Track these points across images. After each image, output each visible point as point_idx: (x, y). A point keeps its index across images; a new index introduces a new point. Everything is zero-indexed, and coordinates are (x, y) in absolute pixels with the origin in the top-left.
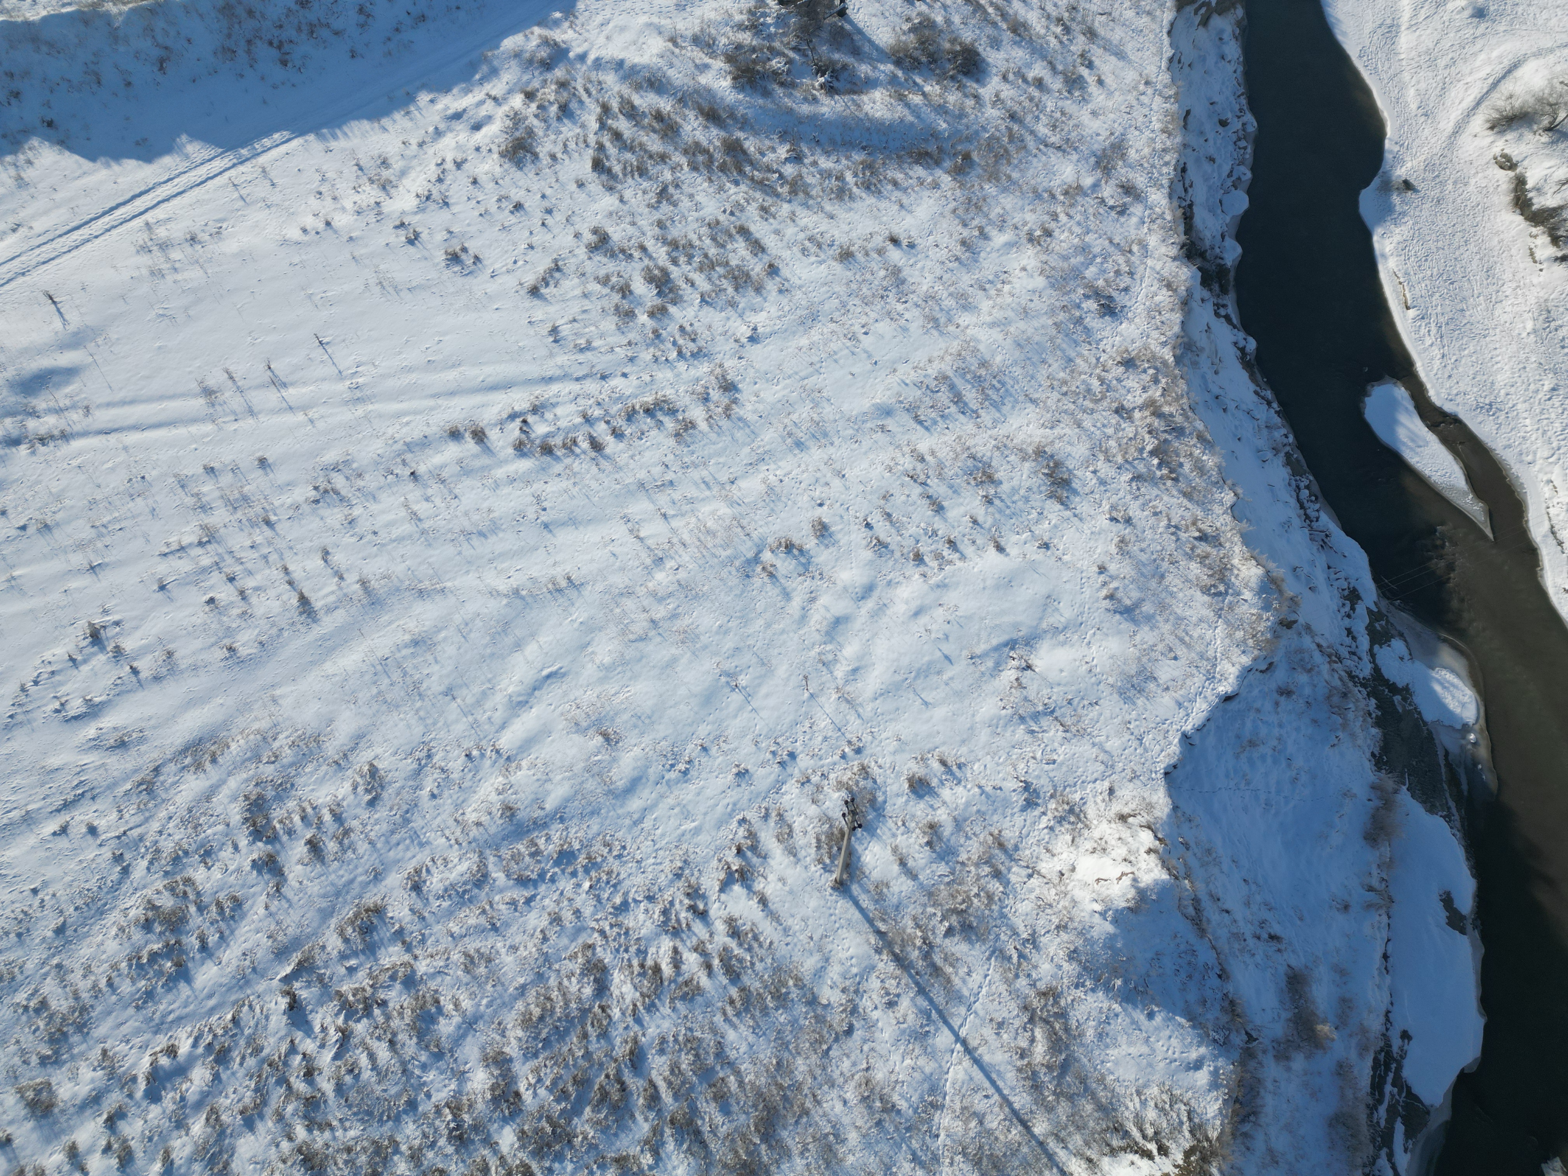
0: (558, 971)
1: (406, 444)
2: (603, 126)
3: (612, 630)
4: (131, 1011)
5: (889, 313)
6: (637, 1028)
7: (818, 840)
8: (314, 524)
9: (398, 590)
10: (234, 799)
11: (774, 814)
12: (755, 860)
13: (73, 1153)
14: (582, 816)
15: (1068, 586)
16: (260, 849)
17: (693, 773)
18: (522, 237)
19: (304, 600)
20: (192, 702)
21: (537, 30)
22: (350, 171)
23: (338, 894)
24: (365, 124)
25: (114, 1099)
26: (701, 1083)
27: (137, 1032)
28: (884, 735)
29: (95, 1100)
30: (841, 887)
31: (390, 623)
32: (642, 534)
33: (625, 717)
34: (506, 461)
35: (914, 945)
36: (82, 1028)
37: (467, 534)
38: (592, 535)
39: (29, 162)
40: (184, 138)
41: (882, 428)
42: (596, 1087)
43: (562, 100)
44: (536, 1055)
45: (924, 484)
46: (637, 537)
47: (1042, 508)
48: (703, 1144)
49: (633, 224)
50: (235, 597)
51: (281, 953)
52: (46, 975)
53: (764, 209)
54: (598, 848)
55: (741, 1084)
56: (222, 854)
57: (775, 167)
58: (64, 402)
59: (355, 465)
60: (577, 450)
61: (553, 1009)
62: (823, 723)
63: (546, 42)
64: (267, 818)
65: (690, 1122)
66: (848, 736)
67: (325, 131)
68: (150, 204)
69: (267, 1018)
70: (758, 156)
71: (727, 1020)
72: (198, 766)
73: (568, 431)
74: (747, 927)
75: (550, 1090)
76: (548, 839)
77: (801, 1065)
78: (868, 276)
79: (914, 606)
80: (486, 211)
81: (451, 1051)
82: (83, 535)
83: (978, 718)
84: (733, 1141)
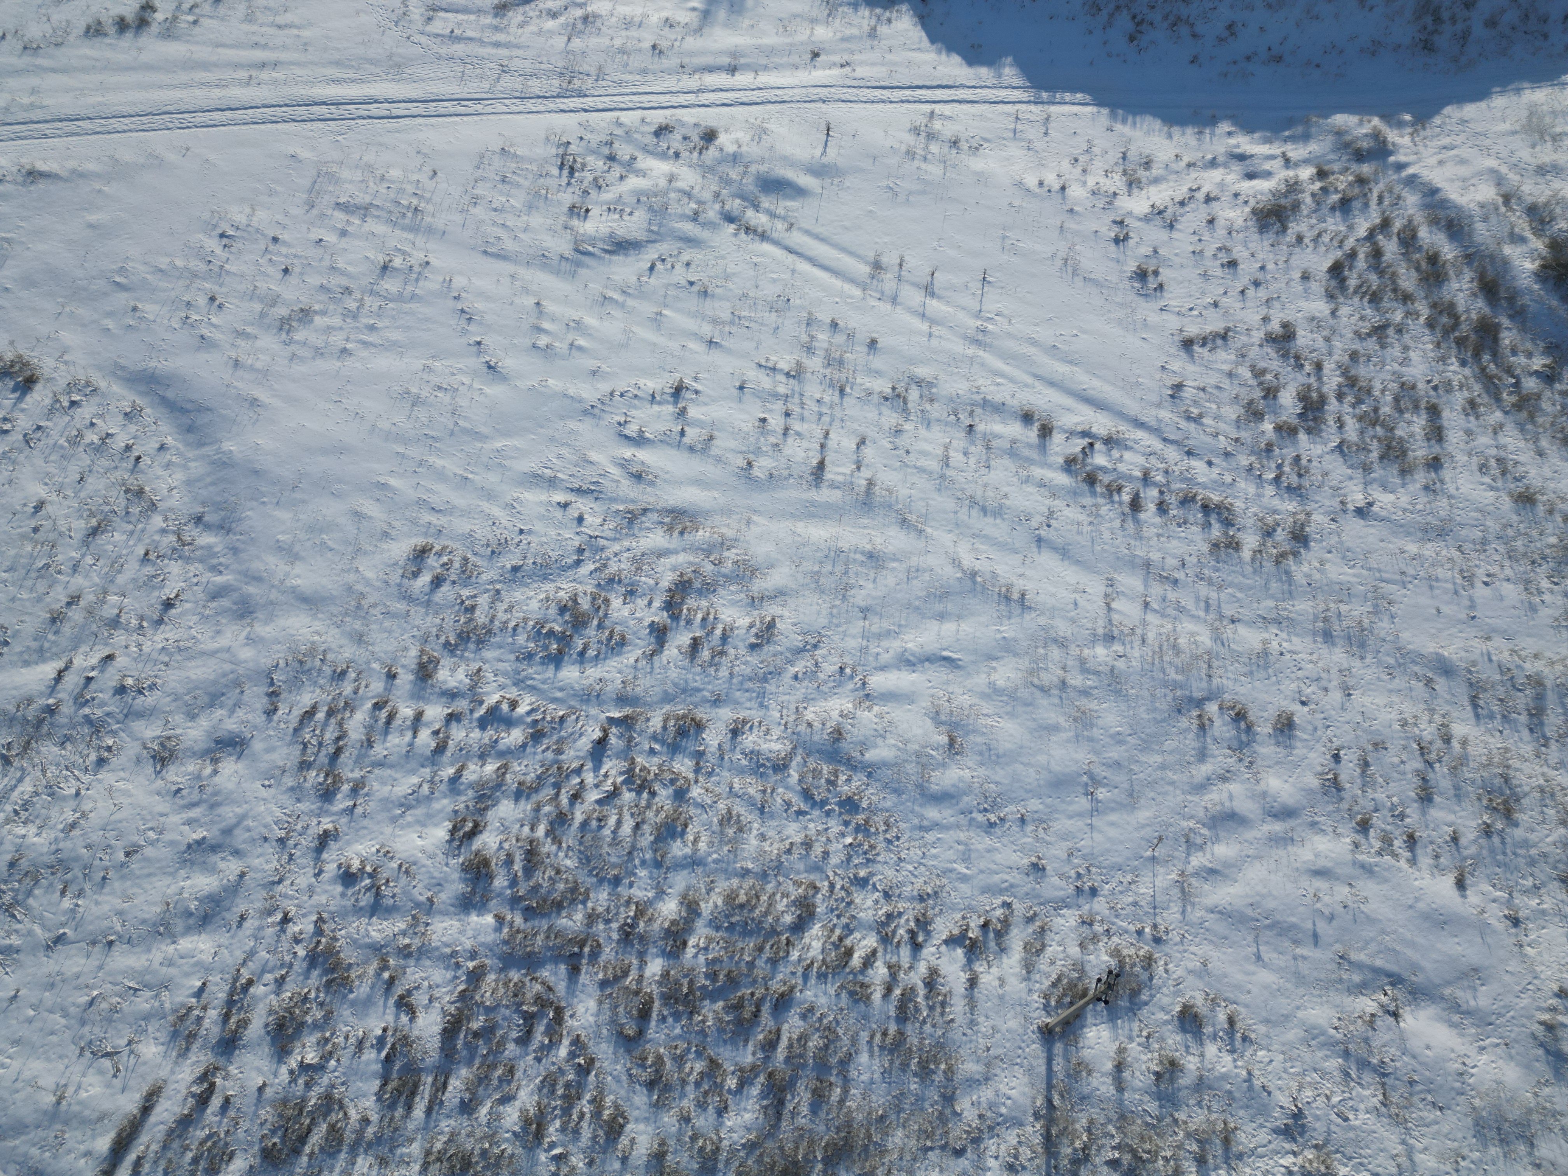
0: (780, 884)
1: (984, 400)
2: (1371, 235)
3: (1024, 663)
4: (512, 657)
5: (1528, 582)
6: (800, 981)
7: (1059, 979)
8: (871, 414)
9: (890, 506)
10: (674, 569)
11: (1038, 924)
12: (992, 944)
13: (419, 716)
14: (886, 786)
15: (1507, 978)
16: (662, 617)
17: (998, 831)
18: (1215, 291)
19: (821, 465)
20: (699, 482)
21: (1376, 121)
22: (1114, 155)
23: (684, 691)
24: (1157, 124)
25: (462, 705)
26: (813, 1069)
27: (505, 674)
28: (1192, 948)
29: (452, 695)
30: (1047, 1034)
31: (865, 527)
32: (1114, 605)
33: (979, 739)
34: (1049, 466)
35: (1072, 1143)
36: (481, 642)
37: (973, 502)
38: (1071, 575)
39: (889, 21)
40: (1009, 59)
41: (1429, 683)
42: (739, 994)
43: (1350, 194)
44: (718, 928)
45: (1430, 764)
46: (1108, 604)
47: (1543, 884)
48: (779, 1115)
49: (1327, 340)
50: (780, 430)
51: (622, 700)
52: (487, 591)
53: (1472, 404)
54: (878, 820)
55: (842, 1102)
56: (639, 601)
57: (1518, 371)
58: (781, 211)
59: (934, 390)
60: (1116, 498)
61: (754, 907)
62: (1144, 889)
63: (1376, 135)
64: (683, 599)
65: (783, 1090)
66: (1159, 920)
67: (1120, 112)
68: (945, 98)
69: (581, 735)
70: (1507, 352)
71: (870, 1043)
72: (670, 529)
73: (1122, 476)
74: (944, 990)
75: (708, 963)
76: (849, 780)
77: (897, 1138)
78: (1534, 533)
79: (1322, 863)
80: (1201, 251)
81: (668, 869)
82: (722, 315)
83: (1300, 1014)
84: (801, 1136)
